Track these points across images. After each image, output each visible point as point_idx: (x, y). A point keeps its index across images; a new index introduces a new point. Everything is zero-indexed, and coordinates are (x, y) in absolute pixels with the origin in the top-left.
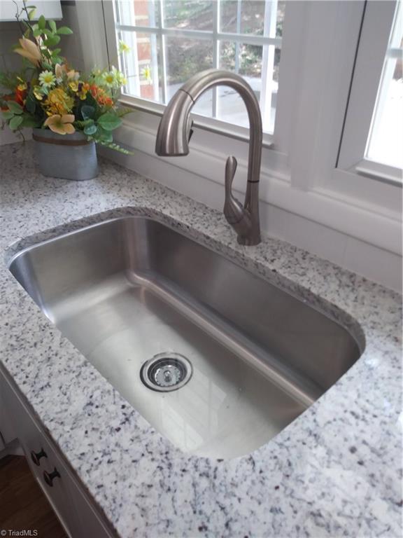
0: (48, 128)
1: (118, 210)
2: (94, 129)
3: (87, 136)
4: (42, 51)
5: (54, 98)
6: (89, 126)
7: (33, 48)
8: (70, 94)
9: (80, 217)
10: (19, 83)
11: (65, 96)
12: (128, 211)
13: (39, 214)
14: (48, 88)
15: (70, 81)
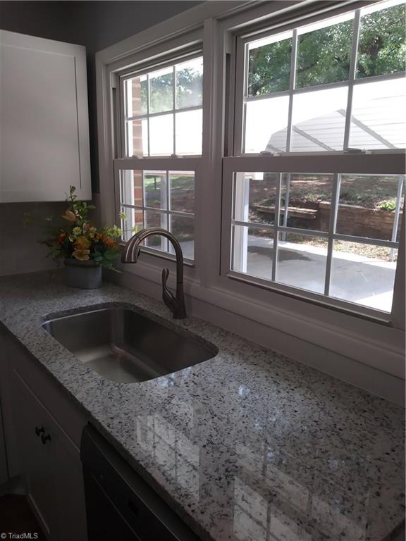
0: (74, 257)
1: (109, 303)
2: (101, 258)
3: (96, 262)
4: (77, 217)
5: (80, 241)
6: (98, 256)
7: (72, 215)
8: (90, 239)
9: (85, 306)
10: (61, 233)
11: (86, 239)
12: (115, 304)
13: (61, 303)
14: (77, 235)
15: (91, 232)
